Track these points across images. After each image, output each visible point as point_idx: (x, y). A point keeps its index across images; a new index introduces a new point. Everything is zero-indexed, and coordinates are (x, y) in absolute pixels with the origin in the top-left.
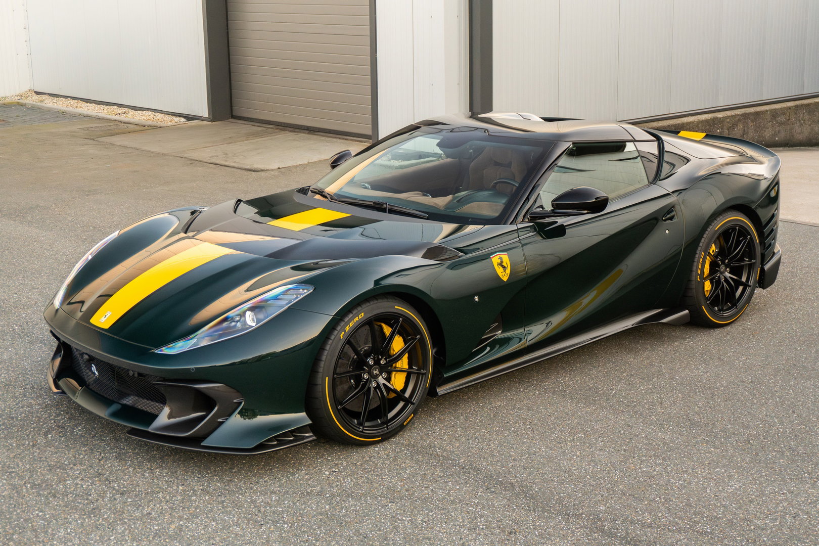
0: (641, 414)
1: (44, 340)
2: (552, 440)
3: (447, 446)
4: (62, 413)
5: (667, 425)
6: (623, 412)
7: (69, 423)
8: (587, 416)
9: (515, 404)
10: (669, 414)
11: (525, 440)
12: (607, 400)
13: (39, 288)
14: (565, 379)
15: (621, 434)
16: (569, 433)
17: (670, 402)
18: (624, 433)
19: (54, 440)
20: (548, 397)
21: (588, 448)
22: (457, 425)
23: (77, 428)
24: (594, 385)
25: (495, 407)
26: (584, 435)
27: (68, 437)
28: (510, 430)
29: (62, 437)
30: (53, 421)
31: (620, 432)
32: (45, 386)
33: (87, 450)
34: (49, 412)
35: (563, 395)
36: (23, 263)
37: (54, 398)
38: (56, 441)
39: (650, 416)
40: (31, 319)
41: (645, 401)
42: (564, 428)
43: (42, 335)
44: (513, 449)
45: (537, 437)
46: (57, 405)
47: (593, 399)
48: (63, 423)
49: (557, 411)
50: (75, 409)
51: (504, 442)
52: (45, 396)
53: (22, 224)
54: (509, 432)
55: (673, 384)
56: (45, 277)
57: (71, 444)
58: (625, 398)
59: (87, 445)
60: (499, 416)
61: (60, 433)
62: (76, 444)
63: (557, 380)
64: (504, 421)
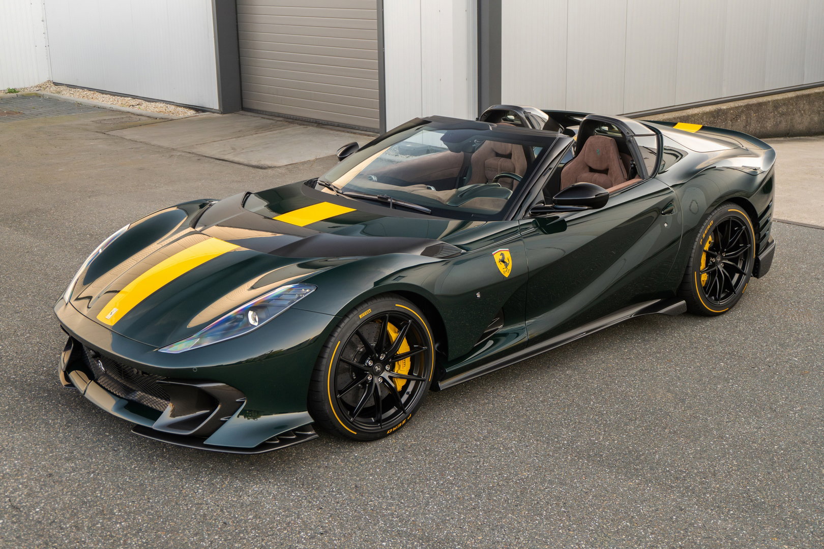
0: (693, 491)
1: (16, 381)
2: (592, 530)
3: (467, 540)
4: (20, 486)
5: (726, 507)
6: (672, 487)
7: (25, 503)
8: (630, 494)
9: (545, 475)
10: (726, 490)
11: (560, 531)
12: (651, 469)
13: (21, 312)
14: (600, 438)
15: (673, 522)
16: (612, 520)
17: (724, 472)
18: (677, 521)
19: (4, 528)
20: (582, 465)
21: (636, 543)
22: (479, 508)
23: (35, 509)
24: (633, 447)
25: (522, 479)
26: (631, 523)
27: (22, 523)
28: (542, 514)
29: (15, 523)
30: (8, 499)
31: (672, 518)
32: (7, 446)
33: (41, 544)
34: (5, 485)
35: (599, 461)
36: (10, 280)
37: (15, 465)
38: (7, 530)
39: (704, 494)
40: (7, 352)
41: (696, 471)
42: (606, 512)
43: (15, 375)
44: (548, 545)
45: (575, 526)
46: (16, 475)
47: (634, 468)
48: (20, 501)
49: (594, 486)
50: (36, 480)
51: (536, 534)
52: (6, 461)
53: (17, 231)
54: (541, 519)
55: (724, 446)
56: (30, 298)
57: (24, 535)
58: (671, 465)
59: (42, 536)
60: (527, 492)
61: (13, 517)
62: (30, 534)
63: (590, 439)
64: (534, 500)
